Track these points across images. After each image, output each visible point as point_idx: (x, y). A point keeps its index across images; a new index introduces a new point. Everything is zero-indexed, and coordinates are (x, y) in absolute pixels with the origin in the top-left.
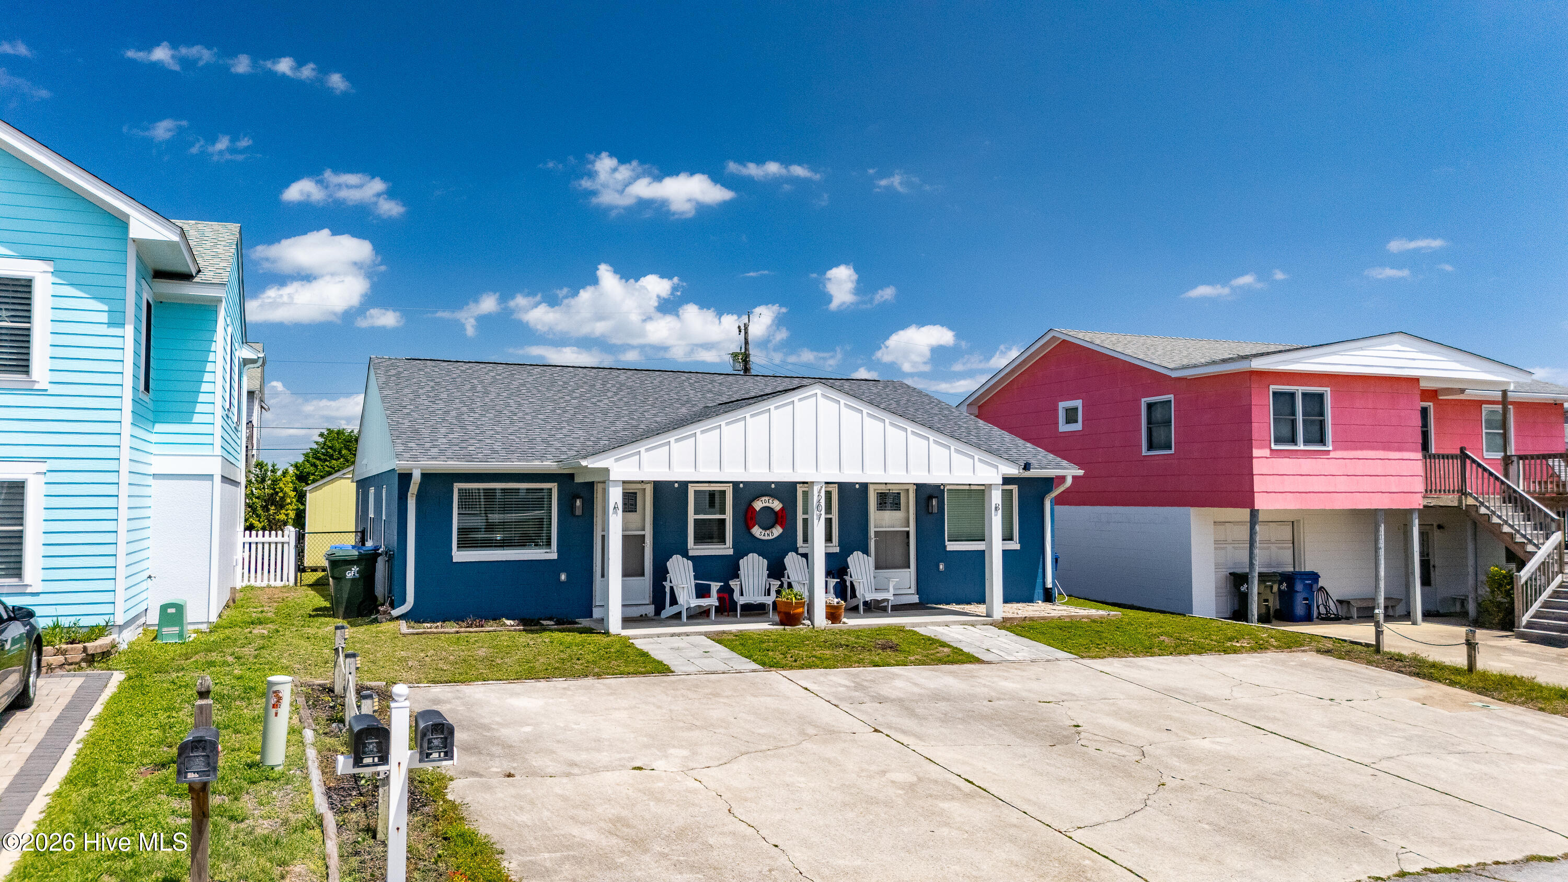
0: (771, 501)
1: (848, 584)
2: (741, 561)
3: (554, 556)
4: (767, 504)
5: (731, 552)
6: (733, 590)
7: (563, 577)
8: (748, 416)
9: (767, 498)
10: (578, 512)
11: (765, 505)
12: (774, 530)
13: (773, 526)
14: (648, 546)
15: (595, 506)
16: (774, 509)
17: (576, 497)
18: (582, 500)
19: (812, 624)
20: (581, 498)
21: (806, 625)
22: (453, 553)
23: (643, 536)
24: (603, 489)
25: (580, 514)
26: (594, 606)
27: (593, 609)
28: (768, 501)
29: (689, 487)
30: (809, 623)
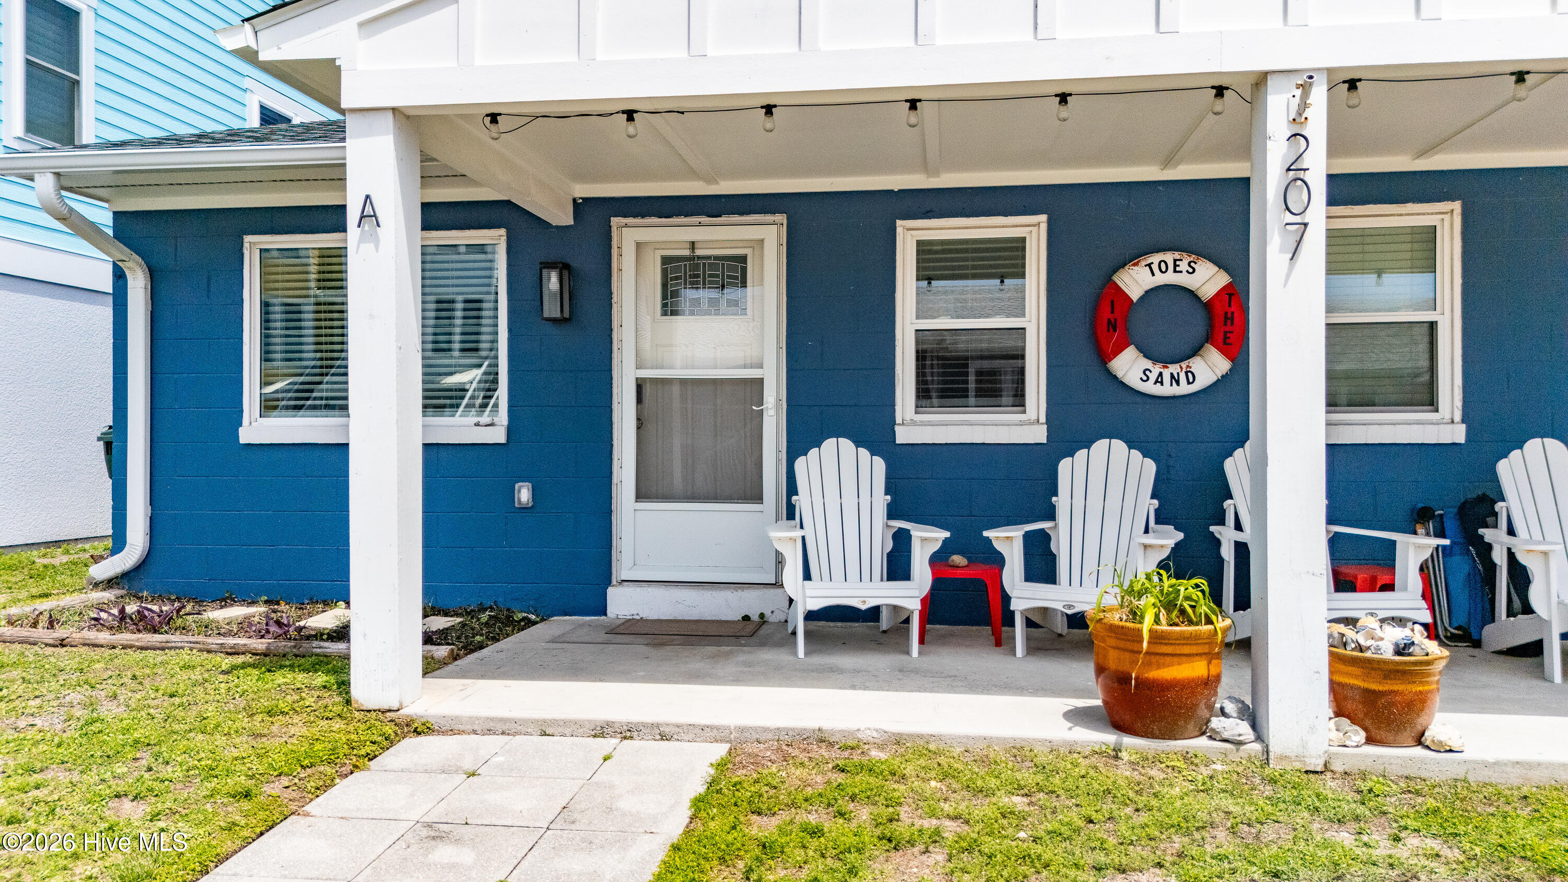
0: (1183, 266)
1: (1499, 557)
2: (1064, 465)
3: (498, 435)
4: (1170, 278)
5: (1039, 435)
6: (999, 560)
7: (524, 495)
9: (1169, 257)
10: (551, 309)
11: (1161, 279)
12: (1197, 364)
13: (1195, 351)
14: (772, 412)
15: (615, 296)
16: (1200, 294)
17: (550, 266)
18: (566, 273)
19: (1259, 738)
20: (564, 268)
21: (1225, 741)
22: (245, 421)
23: (759, 383)
24: (639, 246)
25: (557, 314)
26: (614, 582)
27: (610, 591)
28: (1175, 266)
29: (899, 230)
30: (1243, 729)
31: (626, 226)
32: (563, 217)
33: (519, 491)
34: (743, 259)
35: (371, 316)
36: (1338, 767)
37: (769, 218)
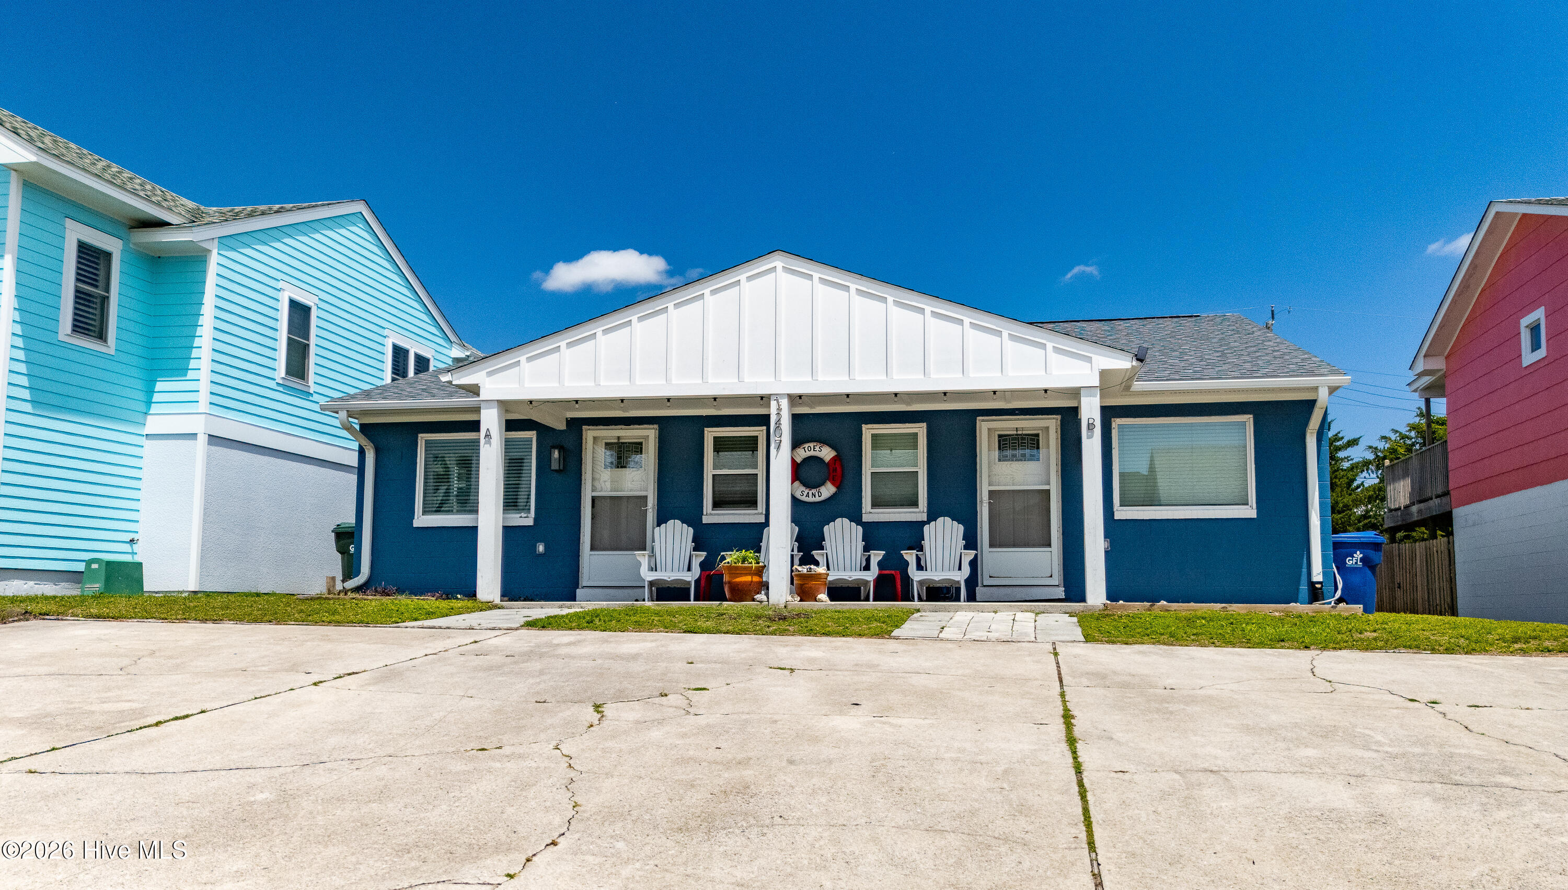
0: (817, 448)
3: (529, 522)
4: (812, 453)
5: (762, 519)
7: (541, 548)
8: (671, 306)
9: (812, 445)
10: (556, 466)
11: (809, 454)
12: (822, 489)
13: (823, 484)
14: (651, 510)
15: (583, 460)
16: (825, 459)
17: (554, 447)
18: (562, 451)
19: (768, 601)
20: (561, 448)
21: (758, 601)
22: (416, 517)
23: (646, 497)
24: (595, 438)
25: (558, 468)
26: (580, 587)
27: (578, 590)
28: (814, 448)
29: (706, 432)
30: (764, 598)
31: (589, 430)
32: (562, 426)
33: (539, 547)
34: (641, 444)
35: (488, 469)
36: (789, 607)
37: (651, 426)
